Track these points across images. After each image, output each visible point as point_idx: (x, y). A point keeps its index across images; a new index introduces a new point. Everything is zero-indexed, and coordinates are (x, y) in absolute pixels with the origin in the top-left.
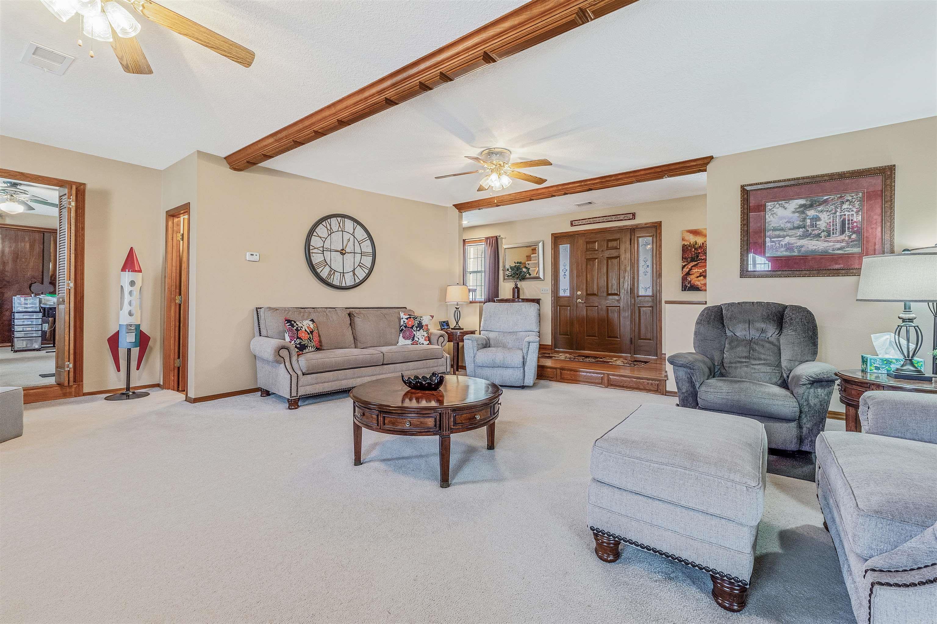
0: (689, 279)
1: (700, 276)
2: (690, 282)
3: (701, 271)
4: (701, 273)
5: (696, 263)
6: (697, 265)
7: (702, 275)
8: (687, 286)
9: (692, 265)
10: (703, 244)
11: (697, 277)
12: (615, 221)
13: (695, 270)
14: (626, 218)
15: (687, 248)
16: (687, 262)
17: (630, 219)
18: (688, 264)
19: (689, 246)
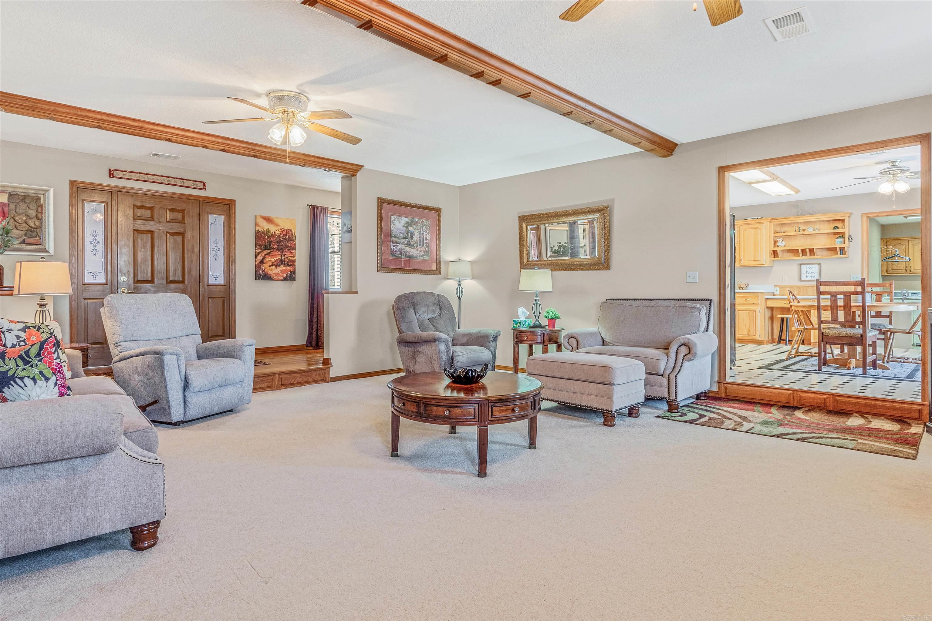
0: (263, 268)
1: (272, 265)
2: (263, 271)
3: (273, 260)
4: (273, 262)
5: (269, 251)
6: (269, 253)
7: (274, 265)
8: (261, 275)
9: (266, 253)
10: (275, 232)
11: (270, 266)
12: (181, 186)
13: (268, 259)
14: (195, 186)
15: (261, 234)
16: (261, 249)
17: (200, 189)
18: (262, 252)
19: (263, 233)
